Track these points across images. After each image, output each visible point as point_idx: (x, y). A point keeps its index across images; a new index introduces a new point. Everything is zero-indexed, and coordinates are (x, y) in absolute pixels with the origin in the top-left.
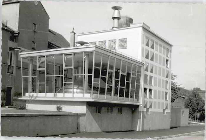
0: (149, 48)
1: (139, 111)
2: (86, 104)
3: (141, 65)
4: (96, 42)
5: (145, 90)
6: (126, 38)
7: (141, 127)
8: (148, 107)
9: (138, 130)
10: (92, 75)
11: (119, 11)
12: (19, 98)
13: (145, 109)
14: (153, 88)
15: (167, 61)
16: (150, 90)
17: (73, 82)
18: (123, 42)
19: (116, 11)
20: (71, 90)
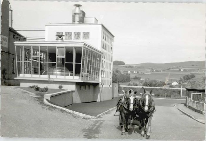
0: (104, 40)
1: (98, 87)
2: (75, 84)
3: (101, 54)
4: (62, 32)
5: (102, 71)
6: (89, 32)
7: (100, 99)
8: (103, 84)
9: (98, 101)
10: (81, 64)
11: (79, 8)
12: (15, 78)
13: (102, 85)
14: (105, 70)
15: (111, 48)
16: (104, 71)
17: (65, 68)
18: (86, 35)
19: (77, 8)
20: (55, 72)
